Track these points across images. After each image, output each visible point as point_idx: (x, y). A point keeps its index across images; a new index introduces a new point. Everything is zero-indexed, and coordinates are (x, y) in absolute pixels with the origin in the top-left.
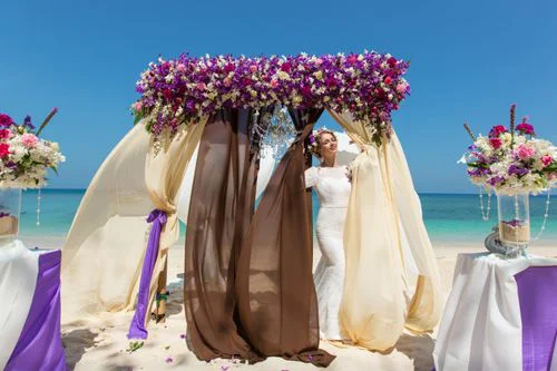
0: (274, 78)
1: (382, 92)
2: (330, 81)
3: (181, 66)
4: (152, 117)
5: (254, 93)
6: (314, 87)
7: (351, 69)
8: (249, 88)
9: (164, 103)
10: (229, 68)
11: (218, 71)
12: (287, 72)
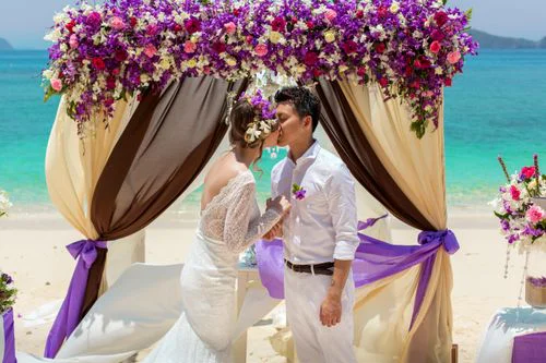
0: (262, 40)
1: (425, 62)
2: (347, 46)
3: (116, 21)
4: (76, 96)
5: (231, 62)
6: (322, 55)
7: (380, 28)
8: (223, 55)
9: (93, 76)
10: (193, 25)
11: (175, 28)
12: (282, 31)
